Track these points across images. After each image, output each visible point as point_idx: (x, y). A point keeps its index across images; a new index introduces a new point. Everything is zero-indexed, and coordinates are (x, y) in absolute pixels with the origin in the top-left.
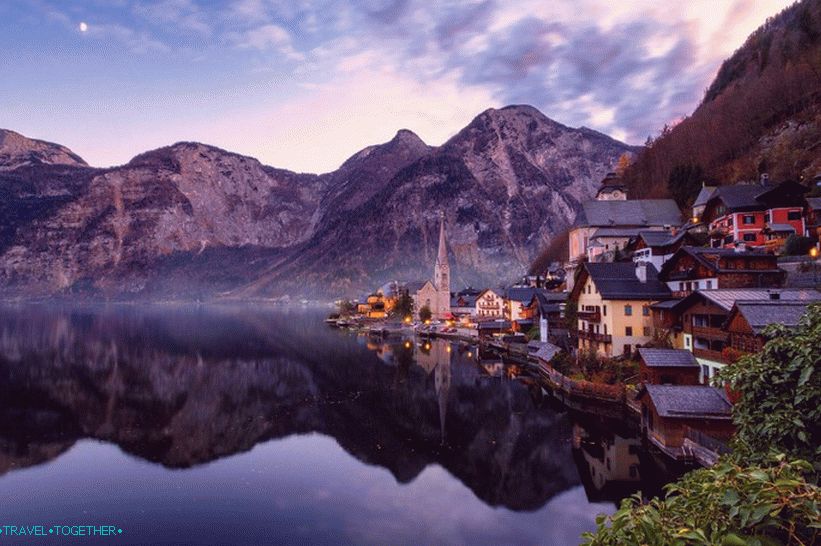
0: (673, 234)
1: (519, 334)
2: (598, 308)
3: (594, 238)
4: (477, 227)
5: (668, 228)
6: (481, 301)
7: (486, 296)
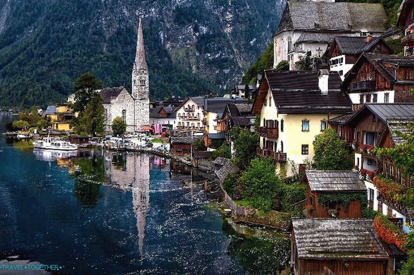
0: (368, 40)
1: (211, 150)
2: (277, 122)
3: (298, 43)
4: (196, 29)
5: (364, 33)
6: (181, 111)
7: (186, 106)
